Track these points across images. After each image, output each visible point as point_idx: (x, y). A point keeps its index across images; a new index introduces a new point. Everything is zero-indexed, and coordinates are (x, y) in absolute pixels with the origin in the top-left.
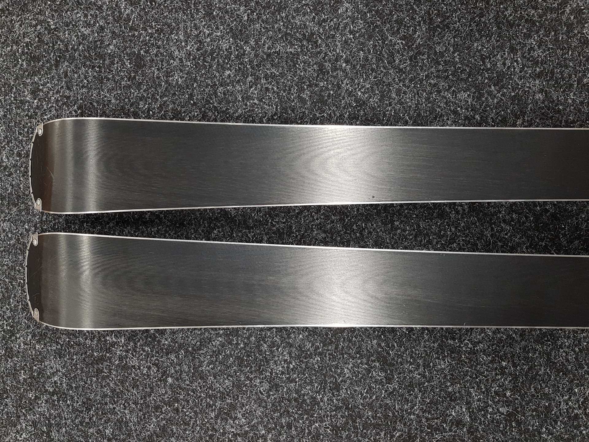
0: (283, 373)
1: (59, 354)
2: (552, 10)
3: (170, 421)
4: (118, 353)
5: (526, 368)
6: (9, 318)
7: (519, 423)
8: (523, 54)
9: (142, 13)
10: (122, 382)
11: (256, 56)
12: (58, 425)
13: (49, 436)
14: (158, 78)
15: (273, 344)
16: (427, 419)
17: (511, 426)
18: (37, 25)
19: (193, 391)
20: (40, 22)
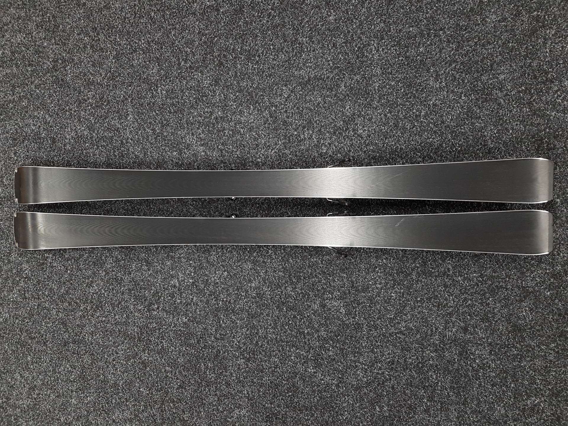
0: (110, 268)
1: (28, 262)
2: (207, 117)
3: (69, 288)
4: (49, 261)
5: (199, 264)
6: (9, 247)
7: (197, 287)
8: (196, 136)
9: (54, 120)
10: (51, 273)
11: (98, 137)
12: (28, 291)
13: (25, 296)
14: (61, 147)
15: (106, 256)
16: (163, 285)
17: (194, 288)
18: (15, 125)
19: (77, 276)
20: (16, 124)
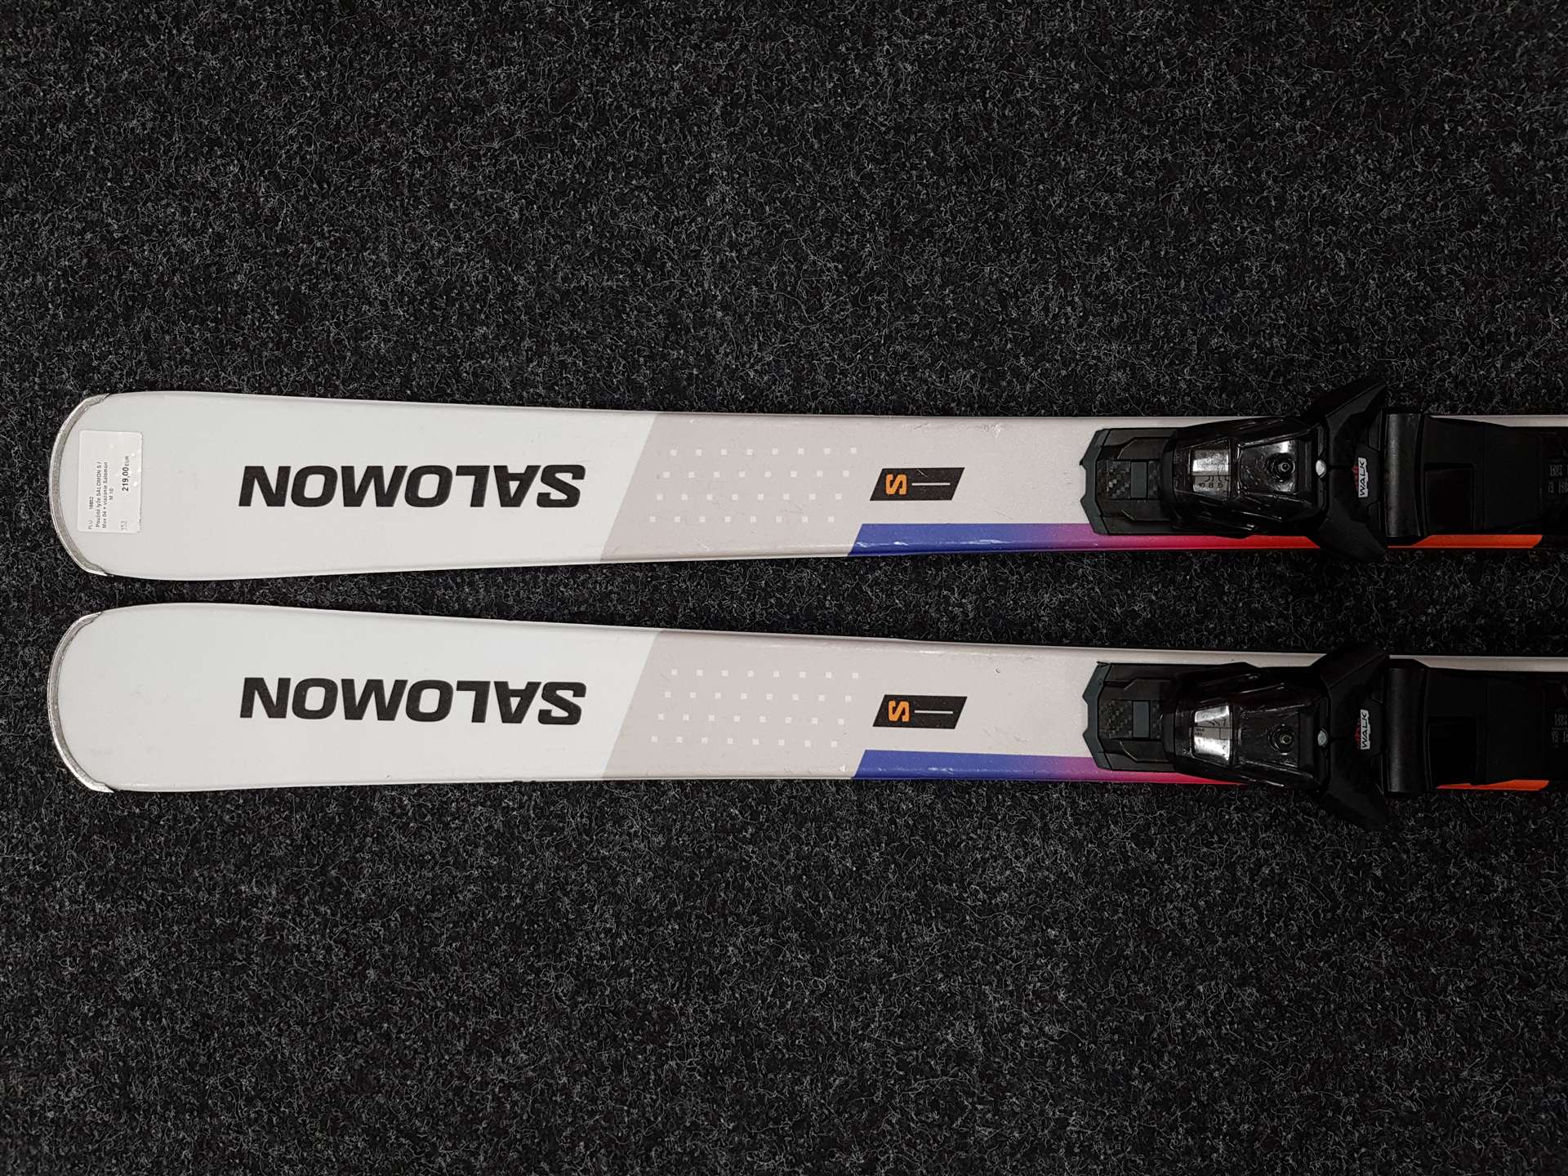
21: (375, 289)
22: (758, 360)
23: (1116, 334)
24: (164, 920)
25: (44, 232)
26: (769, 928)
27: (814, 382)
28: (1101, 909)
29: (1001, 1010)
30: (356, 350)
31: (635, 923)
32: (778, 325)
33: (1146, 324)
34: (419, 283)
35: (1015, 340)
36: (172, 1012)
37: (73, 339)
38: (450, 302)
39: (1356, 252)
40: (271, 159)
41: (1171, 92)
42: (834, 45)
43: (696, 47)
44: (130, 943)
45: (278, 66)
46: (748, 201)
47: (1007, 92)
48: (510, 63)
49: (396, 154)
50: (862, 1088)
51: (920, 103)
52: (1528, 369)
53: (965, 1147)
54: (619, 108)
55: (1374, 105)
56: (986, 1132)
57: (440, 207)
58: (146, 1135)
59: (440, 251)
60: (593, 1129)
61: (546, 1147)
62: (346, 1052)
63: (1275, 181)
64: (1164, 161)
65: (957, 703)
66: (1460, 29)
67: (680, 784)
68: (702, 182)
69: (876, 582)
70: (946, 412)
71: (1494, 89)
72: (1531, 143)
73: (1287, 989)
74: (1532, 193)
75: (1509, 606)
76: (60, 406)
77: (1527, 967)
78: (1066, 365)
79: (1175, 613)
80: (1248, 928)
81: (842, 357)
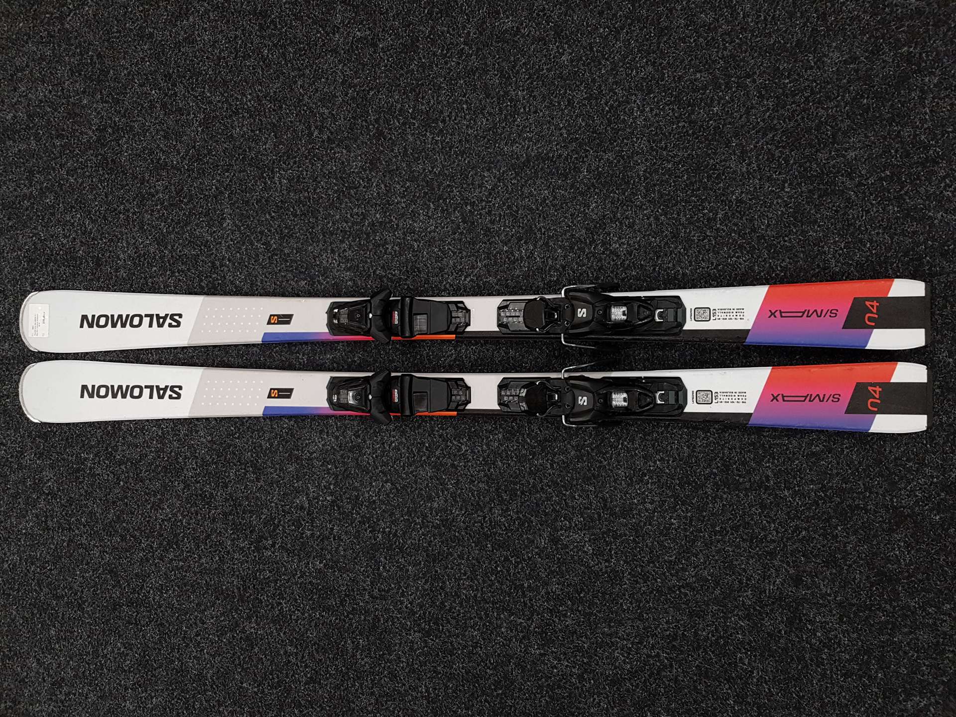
21: (122, 256)
22: (239, 278)
23: (349, 269)
24: (58, 465)
25: (21, 237)
26: (243, 467)
27: (257, 285)
28: (344, 458)
29: (313, 492)
30: (116, 276)
31: (202, 465)
32: (246, 266)
33: (358, 266)
34: (135, 253)
35: (318, 271)
36: (61, 497)
37: (29, 273)
38: (145, 259)
39: (420, 242)
40: (90, 212)
41: (364, 190)
42: (262, 174)
43: (219, 174)
44: (48, 474)
45: (92, 181)
46: (236, 226)
47: (315, 190)
48: (163, 180)
49: (128, 211)
50: (271, 519)
51: (288, 193)
52: (472, 280)
53: (302, 538)
54: (196, 195)
55: (426, 193)
56: (309, 533)
57: (141, 228)
58: (53, 538)
59: (142, 242)
60: (189, 534)
61: (175, 540)
62: (114, 509)
63: (396, 219)
64: (362, 213)
65: (291, 390)
66: (452, 168)
67: (215, 419)
68: (222, 219)
69: (277, 352)
70: (298, 296)
71: (462, 188)
72: (473, 206)
73: (400, 484)
74: (474, 222)
75: (466, 358)
76: (25, 294)
77: (472, 476)
78: (334, 280)
79: (367, 361)
80: (388, 463)
81: (266, 276)
